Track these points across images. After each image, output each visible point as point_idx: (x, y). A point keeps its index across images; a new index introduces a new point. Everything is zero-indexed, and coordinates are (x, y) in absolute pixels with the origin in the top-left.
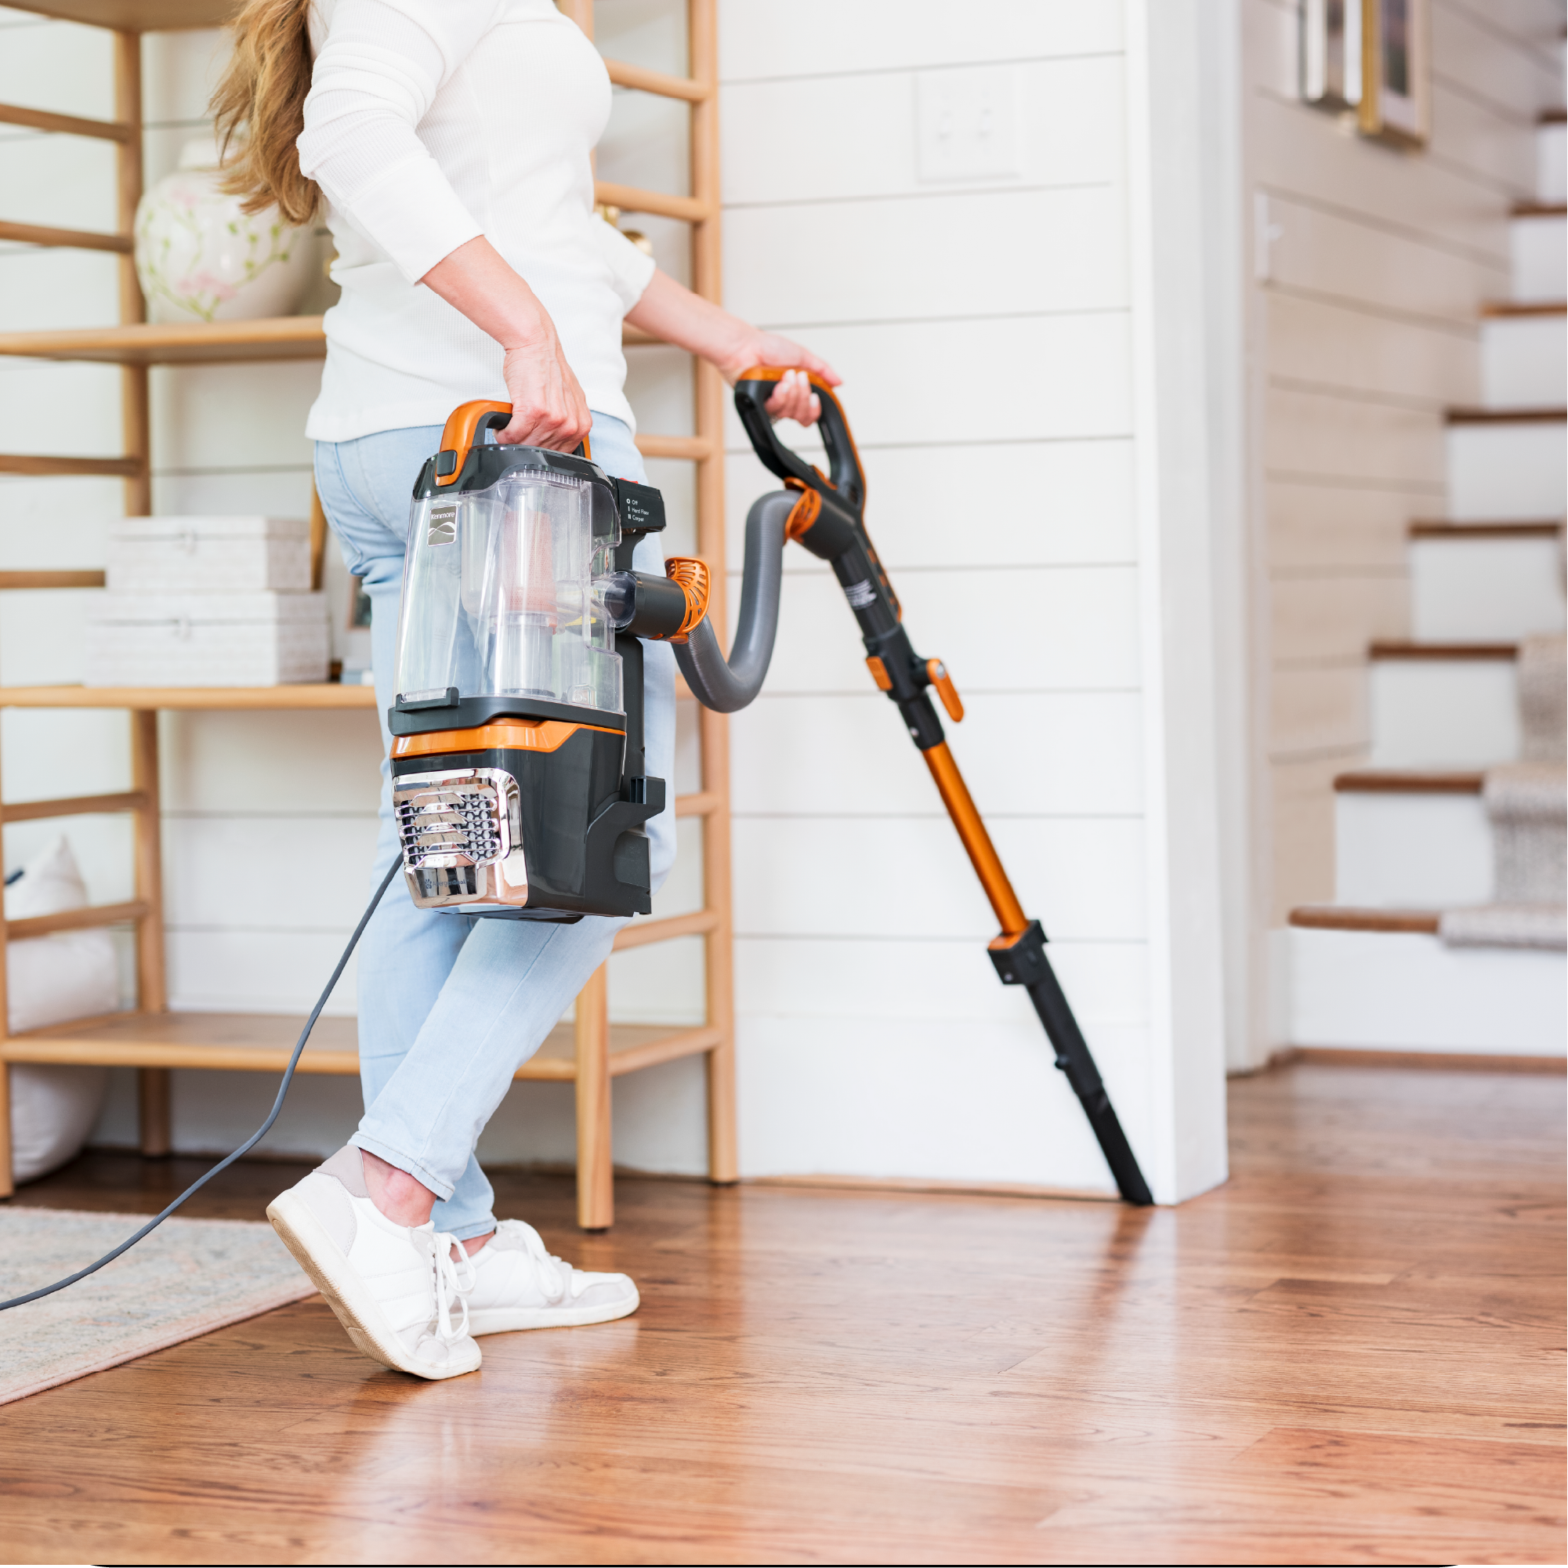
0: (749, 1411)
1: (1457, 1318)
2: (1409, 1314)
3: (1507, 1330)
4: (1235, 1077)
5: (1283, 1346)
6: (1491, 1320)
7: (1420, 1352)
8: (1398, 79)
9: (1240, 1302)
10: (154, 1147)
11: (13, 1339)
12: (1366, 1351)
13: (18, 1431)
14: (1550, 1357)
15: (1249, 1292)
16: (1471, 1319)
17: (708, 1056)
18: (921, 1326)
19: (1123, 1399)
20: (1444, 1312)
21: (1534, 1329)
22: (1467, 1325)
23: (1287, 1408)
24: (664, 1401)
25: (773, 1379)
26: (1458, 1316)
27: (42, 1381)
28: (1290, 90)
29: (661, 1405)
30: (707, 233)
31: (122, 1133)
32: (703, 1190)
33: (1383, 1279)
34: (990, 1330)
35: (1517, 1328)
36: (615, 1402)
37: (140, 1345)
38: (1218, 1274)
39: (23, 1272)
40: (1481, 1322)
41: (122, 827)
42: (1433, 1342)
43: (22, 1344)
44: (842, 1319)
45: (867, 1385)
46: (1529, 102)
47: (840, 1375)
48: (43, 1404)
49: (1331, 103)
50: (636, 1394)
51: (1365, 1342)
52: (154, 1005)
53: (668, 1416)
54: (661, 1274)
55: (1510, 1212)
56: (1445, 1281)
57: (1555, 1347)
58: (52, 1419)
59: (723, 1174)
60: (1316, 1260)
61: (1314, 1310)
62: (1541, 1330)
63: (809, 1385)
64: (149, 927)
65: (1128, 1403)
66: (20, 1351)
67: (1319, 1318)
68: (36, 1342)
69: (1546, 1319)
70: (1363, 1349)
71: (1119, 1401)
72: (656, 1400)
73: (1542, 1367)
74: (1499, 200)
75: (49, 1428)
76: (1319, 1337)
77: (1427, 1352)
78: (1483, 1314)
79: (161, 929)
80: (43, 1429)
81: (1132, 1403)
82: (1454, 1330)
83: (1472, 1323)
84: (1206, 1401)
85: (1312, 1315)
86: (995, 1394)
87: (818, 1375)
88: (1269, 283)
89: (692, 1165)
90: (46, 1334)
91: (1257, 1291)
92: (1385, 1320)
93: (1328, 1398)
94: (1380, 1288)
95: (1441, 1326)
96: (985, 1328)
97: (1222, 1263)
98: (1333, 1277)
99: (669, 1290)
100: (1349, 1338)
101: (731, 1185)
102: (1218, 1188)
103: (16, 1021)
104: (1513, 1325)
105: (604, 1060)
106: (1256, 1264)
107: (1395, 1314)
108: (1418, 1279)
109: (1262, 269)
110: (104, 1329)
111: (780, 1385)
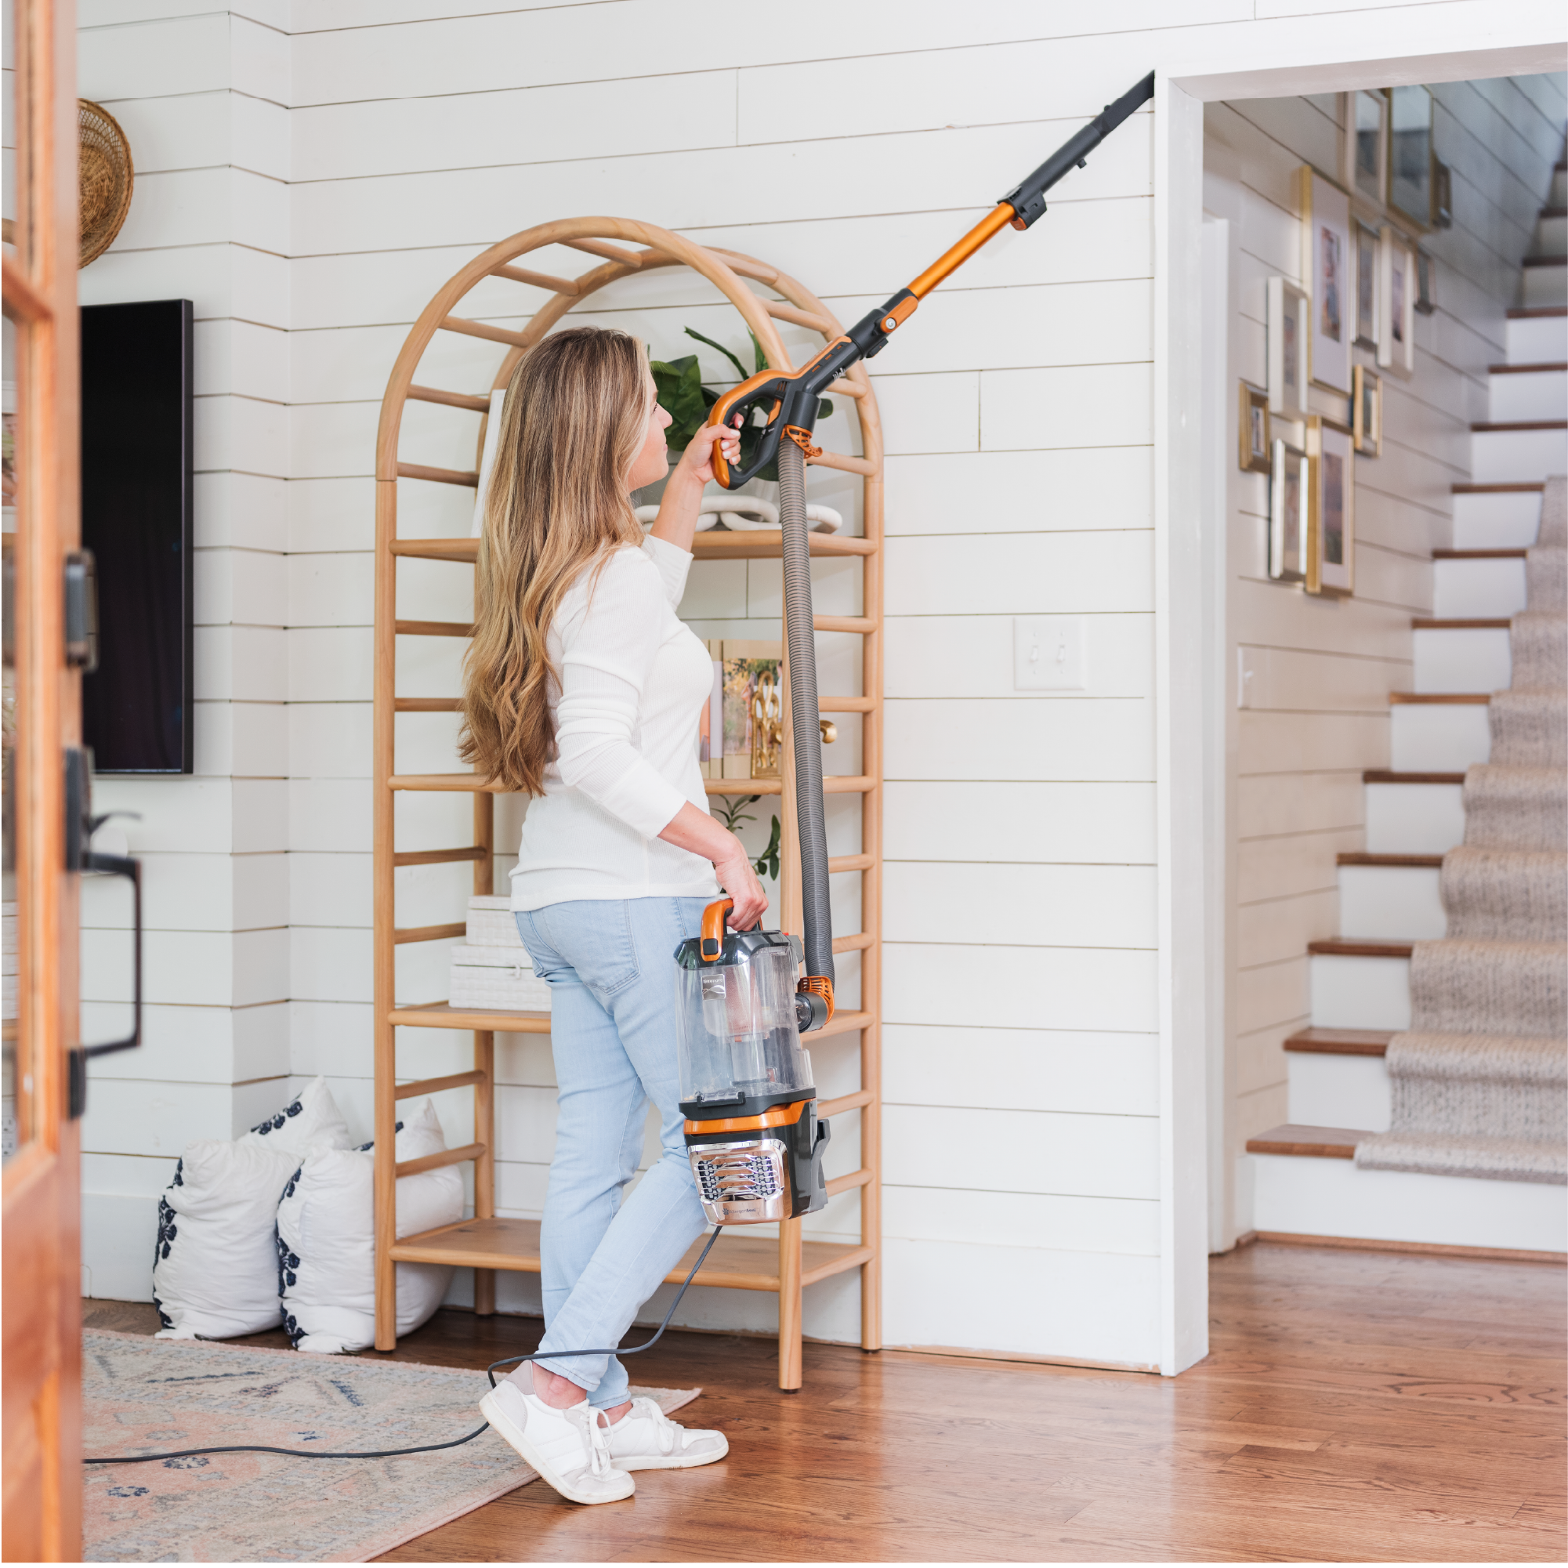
0: (906, 1551)
1: (1359, 1482)
2: (1329, 1477)
3: (1393, 1493)
4: (1214, 1257)
5: (1248, 1503)
6: (1382, 1483)
7: (1336, 1510)
8: (1335, 554)
9: (1216, 1465)
10: (484, 1310)
11: (422, 1478)
12: (1301, 1509)
13: (439, 1556)
14: (1420, 1517)
15: (1224, 1456)
16: (1368, 1483)
17: (863, 1267)
18: (1012, 1480)
19: (1146, 1546)
20: (1352, 1477)
21: (1410, 1493)
22: (1366, 1487)
23: (1251, 1557)
24: (851, 1541)
25: (920, 1524)
26: (1361, 1480)
27: (449, 1515)
28: (1261, 573)
29: (849, 1545)
30: (873, 718)
31: (463, 1298)
32: (857, 1356)
33: (1311, 1447)
34: (1057, 1485)
35: (1399, 1491)
36: (820, 1541)
37: (506, 1485)
38: (1202, 1439)
39: (416, 1419)
40: (1376, 1486)
41: (467, 1094)
42: (1343, 1502)
43: (429, 1483)
44: (960, 1473)
45: (980, 1531)
46: (1427, 545)
47: (962, 1522)
48: (451, 1533)
49: (1290, 577)
50: (832, 1535)
51: (1300, 1501)
52: (486, 1215)
53: (855, 1553)
54: (838, 1431)
55: (1396, 1388)
56: (1353, 1450)
57: (1423, 1508)
58: (459, 1546)
59: (871, 1345)
60: (1268, 1428)
61: (1266, 1472)
62: (1415, 1494)
63: (943, 1530)
64: (484, 1161)
65: (1148, 1550)
66: (428, 1488)
67: (1270, 1479)
68: (437, 1481)
69: (1418, 1483)
70: (1299, 1506)
71: (1144, 1549)
72: (845, 1540)
73: (1414, 1525)
74: (1406, 616)
75: (459, 1554)
76: (1271, 1495)
77: (1339, 1510)
78: (1377, 1479)
79: (492, 1162)
80: (455, 1555)
81: (1151, 1550)
82: (1358, 1492)
83: (1370, 1486)
84: (1199, 1549)
85: (1266, 1477)
86: (1063, 1540)
87: (948, 1521)
88: (1245, 709)
89: (852, 1338)
90: (443, 1474)
91: (1231, 1456)
92: (1313, 1482)
93: (1277, 1549)
94: (1310, 1454)
95: (1350, 1488)
96: (1054, 1483)
97: (1206, 1429)
98: (1280, 1444)
99: (845, 1445)
100: (1290, 1497)
101: (875, 1352)
102: (1203, 1361)
103: (400, 1232)
104: (1396, 1489)
105: (798, 1278)
106: (1229, 1431)
107: (1320, 1477)
108: (1335, 1448)
109: (1240, 703)
110: (480, 1471)
111: (924, 1530)
